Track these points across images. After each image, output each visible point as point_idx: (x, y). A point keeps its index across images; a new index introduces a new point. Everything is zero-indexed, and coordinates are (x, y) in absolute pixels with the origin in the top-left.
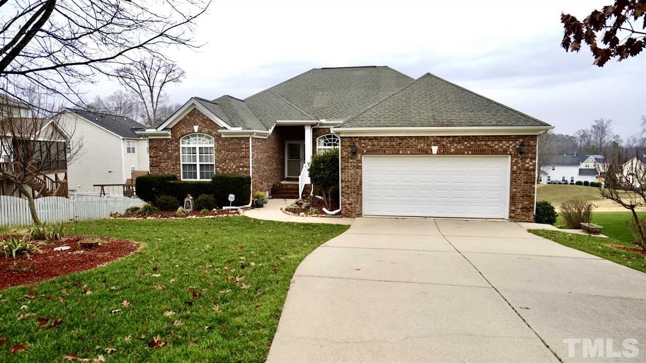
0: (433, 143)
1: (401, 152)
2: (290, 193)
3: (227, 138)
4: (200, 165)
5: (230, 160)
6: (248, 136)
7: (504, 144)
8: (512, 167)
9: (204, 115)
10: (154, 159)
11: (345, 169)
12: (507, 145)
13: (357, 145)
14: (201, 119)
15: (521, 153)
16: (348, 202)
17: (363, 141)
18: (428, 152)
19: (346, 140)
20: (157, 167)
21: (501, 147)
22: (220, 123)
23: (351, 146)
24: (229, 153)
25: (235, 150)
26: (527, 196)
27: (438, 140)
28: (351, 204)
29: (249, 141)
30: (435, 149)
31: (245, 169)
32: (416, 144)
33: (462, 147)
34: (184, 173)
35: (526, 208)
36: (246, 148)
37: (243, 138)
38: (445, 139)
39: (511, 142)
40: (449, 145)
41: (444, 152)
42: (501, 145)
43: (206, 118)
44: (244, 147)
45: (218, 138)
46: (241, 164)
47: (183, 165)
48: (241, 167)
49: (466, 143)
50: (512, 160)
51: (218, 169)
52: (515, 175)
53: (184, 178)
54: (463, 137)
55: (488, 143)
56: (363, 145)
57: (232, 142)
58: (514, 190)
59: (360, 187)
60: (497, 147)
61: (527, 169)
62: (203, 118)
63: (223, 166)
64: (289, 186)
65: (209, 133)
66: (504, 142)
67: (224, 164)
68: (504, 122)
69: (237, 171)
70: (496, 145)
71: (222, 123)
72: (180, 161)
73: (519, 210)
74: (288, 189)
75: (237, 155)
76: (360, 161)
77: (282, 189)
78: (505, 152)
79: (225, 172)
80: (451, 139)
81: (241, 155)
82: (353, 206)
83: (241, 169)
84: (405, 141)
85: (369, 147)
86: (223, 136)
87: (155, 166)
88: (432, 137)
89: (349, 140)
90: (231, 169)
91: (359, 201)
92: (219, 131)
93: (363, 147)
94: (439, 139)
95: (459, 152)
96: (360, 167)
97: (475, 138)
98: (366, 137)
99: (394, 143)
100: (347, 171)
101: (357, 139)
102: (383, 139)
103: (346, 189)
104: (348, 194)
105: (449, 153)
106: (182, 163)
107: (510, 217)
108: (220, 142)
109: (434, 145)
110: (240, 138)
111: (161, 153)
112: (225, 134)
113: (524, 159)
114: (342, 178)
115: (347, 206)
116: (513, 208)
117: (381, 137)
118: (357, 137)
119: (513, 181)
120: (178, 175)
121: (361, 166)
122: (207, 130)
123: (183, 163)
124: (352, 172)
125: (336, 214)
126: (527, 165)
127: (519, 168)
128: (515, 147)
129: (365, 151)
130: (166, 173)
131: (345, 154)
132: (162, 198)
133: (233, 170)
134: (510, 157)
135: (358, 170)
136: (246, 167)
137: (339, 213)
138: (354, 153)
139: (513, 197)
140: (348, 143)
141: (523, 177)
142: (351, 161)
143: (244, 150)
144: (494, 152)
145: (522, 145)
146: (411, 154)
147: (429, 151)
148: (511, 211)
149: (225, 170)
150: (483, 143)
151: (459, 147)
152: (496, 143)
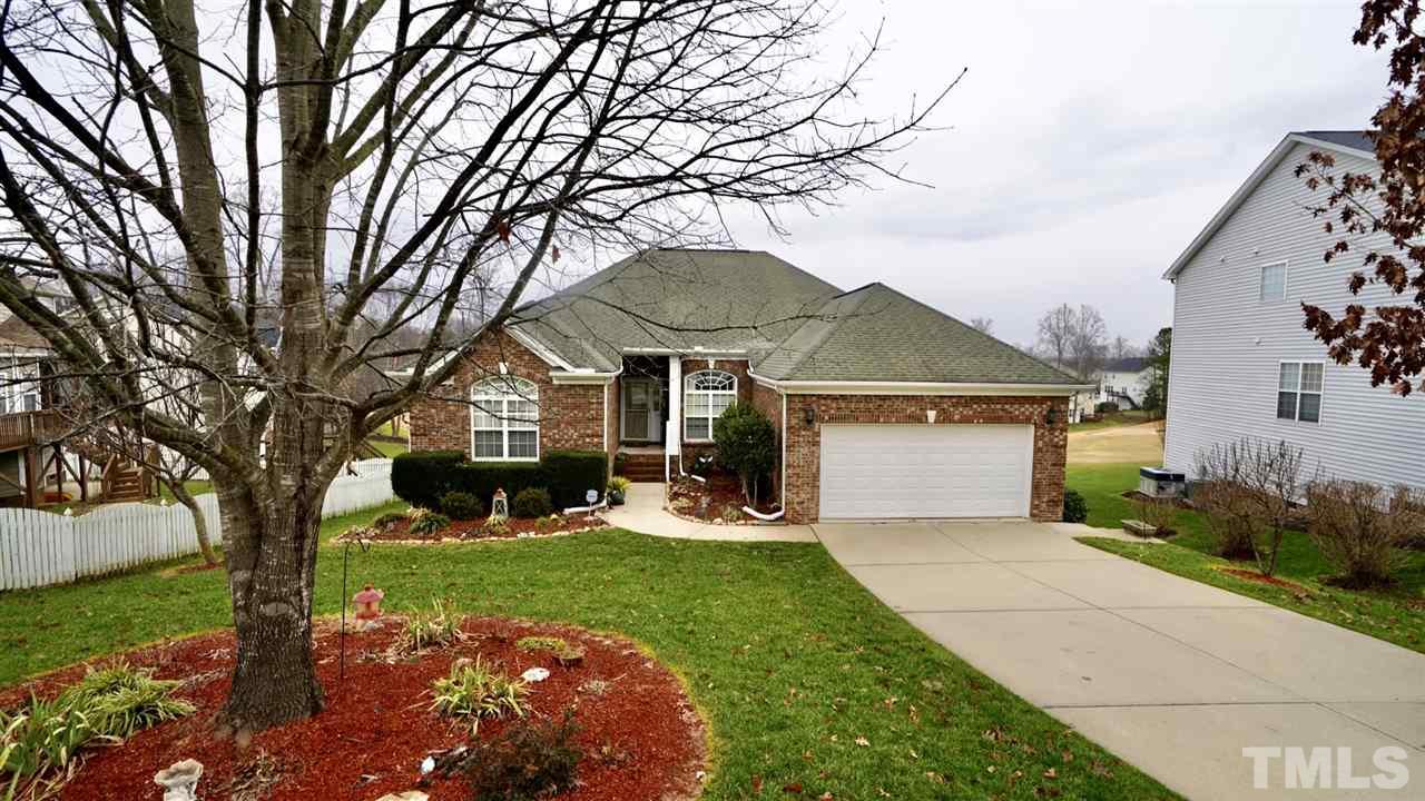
0: (929, 406)
1: (882, 420)
2: (648, 472)
3: (561, 385)
4: (509, 432)
5: (569, 423)
6: (602, 383)
7: (1027, 409)
8: (1036, 442)
9: (519, 345)
10: (420, 422)
11: (793, 446)
12: (1031, 410)
13: (814, 406)
14: (513, 351)
15: (1050, 422)
16: (798, 500)
17: (823, 402)
18: (921, 420)
19: (797, 400)
20: (425, 435)
21: (1023, 412)
22: (550, 360)
23: (804, 410)
24: (566, 412)
25: (576, 407)
26: (1056, 484)
27: (937, 402)
28: (803, 503)
29: (603, 392)
30: (932, 415)
31: (596, 440)
32: (904, 407)
33: (971, 413)
34: (476, 446)
35: (1053, 501)
36: (598, 403)
37: (592, 385)
38: (946, 400)
39: (1035, 406)
40: (952, 409)
41: (945, 418)
42: (1023, 409)
43: (522, 349)
44: (594, 401)
45: (546, 383)
46: (589, 432)
47: (476, 432)
48: (588, 436)
49: (975, 406)
50: (1036, 432)
51: (545, 440)
52: (1040, 454)
53: (477, 455)
54: (972, 398)
55: (1007, 407)
56: (823, 408)
57: (573, 392)
58: (1038, 476)
59: (816, 477)
60: (1017, 413)
61: (1056, 446)
62: (518, 349)
63: (554, 434)
64: (641, 460)
65: (529, 376)
66: (1027, 406)
67: (556, 431)
68: (1028, 377)
69: (580, 442)
70: (1016, 410)
71: (553, 359)
72: (469, 424)
73: (1044, 505)
74: (640, 464)
75: (581, 414)
76: (818, 434)
77: (631, 465)
78: (1028, 420)
79: (558, 445)
80: (954, 400)
81: (588, 415)
82: (805, 505)
83: (588, 440)
84: (888, 402)
85: (832, 412)
86: (555, 382)
87: (421, 435)
88: (928, 396)
89: (802, 399)
90: (571, 439)
91: (815, 498)
92: (551, 374)
93: (823, 411)
94: (937, 400)
95: (966, 420)
96: (817, 444)
97: (989, 400)
98: (828, 395)
99: (871, 405)
100: (797, 449)
101: (814, 398)
102: (854, 399)
103: (795, 478)
104: (798, 486)
105: (951, 421)
106: (473, 429)
107: (1032, 515)
108: (550, 392)
109: (931, 409)
110: (588, 385)
111: (433, 411)
112: (559, 378)
113: (1052, 430)
114: (787, 461)
115: (795, 506)
116: (1036, 503)
117: (852, 396)
118: (814, 395)
119: (1037, 463)
120: (467, 451)
121: (819, 442)
122: (524, 371)
123: (477, 429)
124: (805, 450)
125: (777, 519)
126: (1056, 440)
127: (1046, 444)
128: (1041, 412)
129: (827, 418)
130: (443, 447)
131: (794, 422)
132: (450, 497)
133: (572, 442)
134: (1033, 427)
135: (814, 448)
136: (598, 436)
137: (781, 518)
138: (809, 422)
139: (1036, 487)
140: (800, 405)
141: (1050, 458)
142: (803, 433)
143: (595, 406)
144: (1013, 420)
145: (1051, 411)
146: (897, 422)
147: (924, 419)
148: (1034, 507)
149: (558, 441)
150: (999, 406)
151: (965, 412)
152: (1016, 406)
